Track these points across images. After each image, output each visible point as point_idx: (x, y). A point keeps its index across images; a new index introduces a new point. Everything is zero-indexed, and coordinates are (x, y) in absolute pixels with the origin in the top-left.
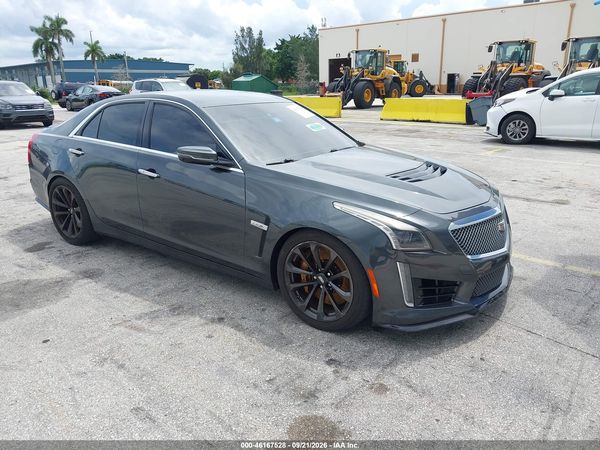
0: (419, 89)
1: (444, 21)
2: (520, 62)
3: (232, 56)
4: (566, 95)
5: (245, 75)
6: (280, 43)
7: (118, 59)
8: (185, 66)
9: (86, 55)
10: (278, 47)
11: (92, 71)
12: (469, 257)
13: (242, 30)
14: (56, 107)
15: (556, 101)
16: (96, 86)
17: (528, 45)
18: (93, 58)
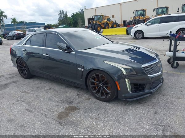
0: (115, 26)
1: (121, 5)
2: (142, 16)
3: (58, 20)
4: (151, 24)
5: (62, 25)
6: (73, 15)
7: (22, 23)
8: (44, 24)
9: (12, 22)
10: (72, 16)
11: (14, 27)
12: (149, 76)
13: (60, 11)
14: (3, 39)
15: (149, 26)
16: (16, 32)
17: (144, 11)
18: (14, 23)
